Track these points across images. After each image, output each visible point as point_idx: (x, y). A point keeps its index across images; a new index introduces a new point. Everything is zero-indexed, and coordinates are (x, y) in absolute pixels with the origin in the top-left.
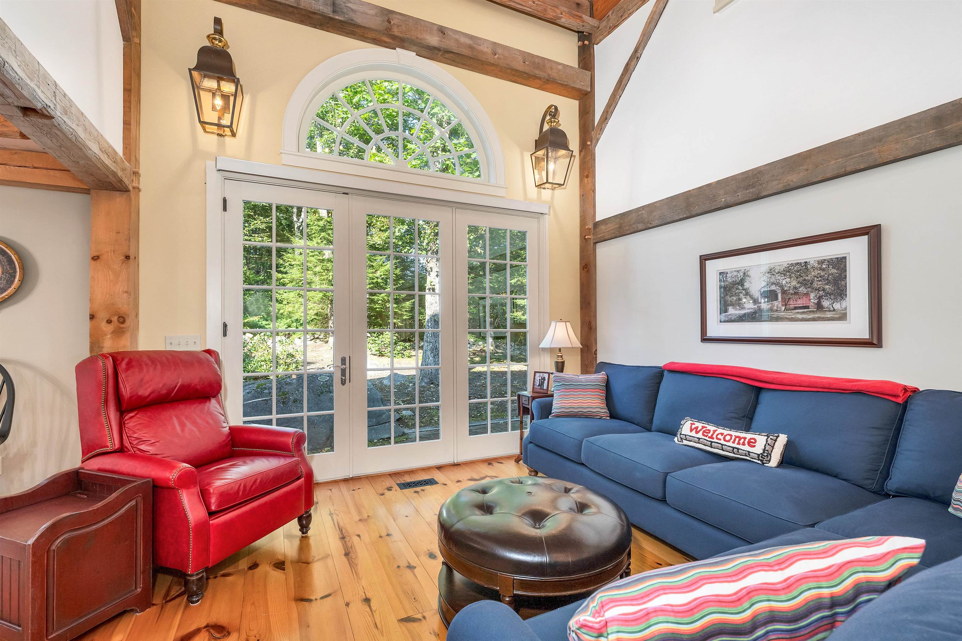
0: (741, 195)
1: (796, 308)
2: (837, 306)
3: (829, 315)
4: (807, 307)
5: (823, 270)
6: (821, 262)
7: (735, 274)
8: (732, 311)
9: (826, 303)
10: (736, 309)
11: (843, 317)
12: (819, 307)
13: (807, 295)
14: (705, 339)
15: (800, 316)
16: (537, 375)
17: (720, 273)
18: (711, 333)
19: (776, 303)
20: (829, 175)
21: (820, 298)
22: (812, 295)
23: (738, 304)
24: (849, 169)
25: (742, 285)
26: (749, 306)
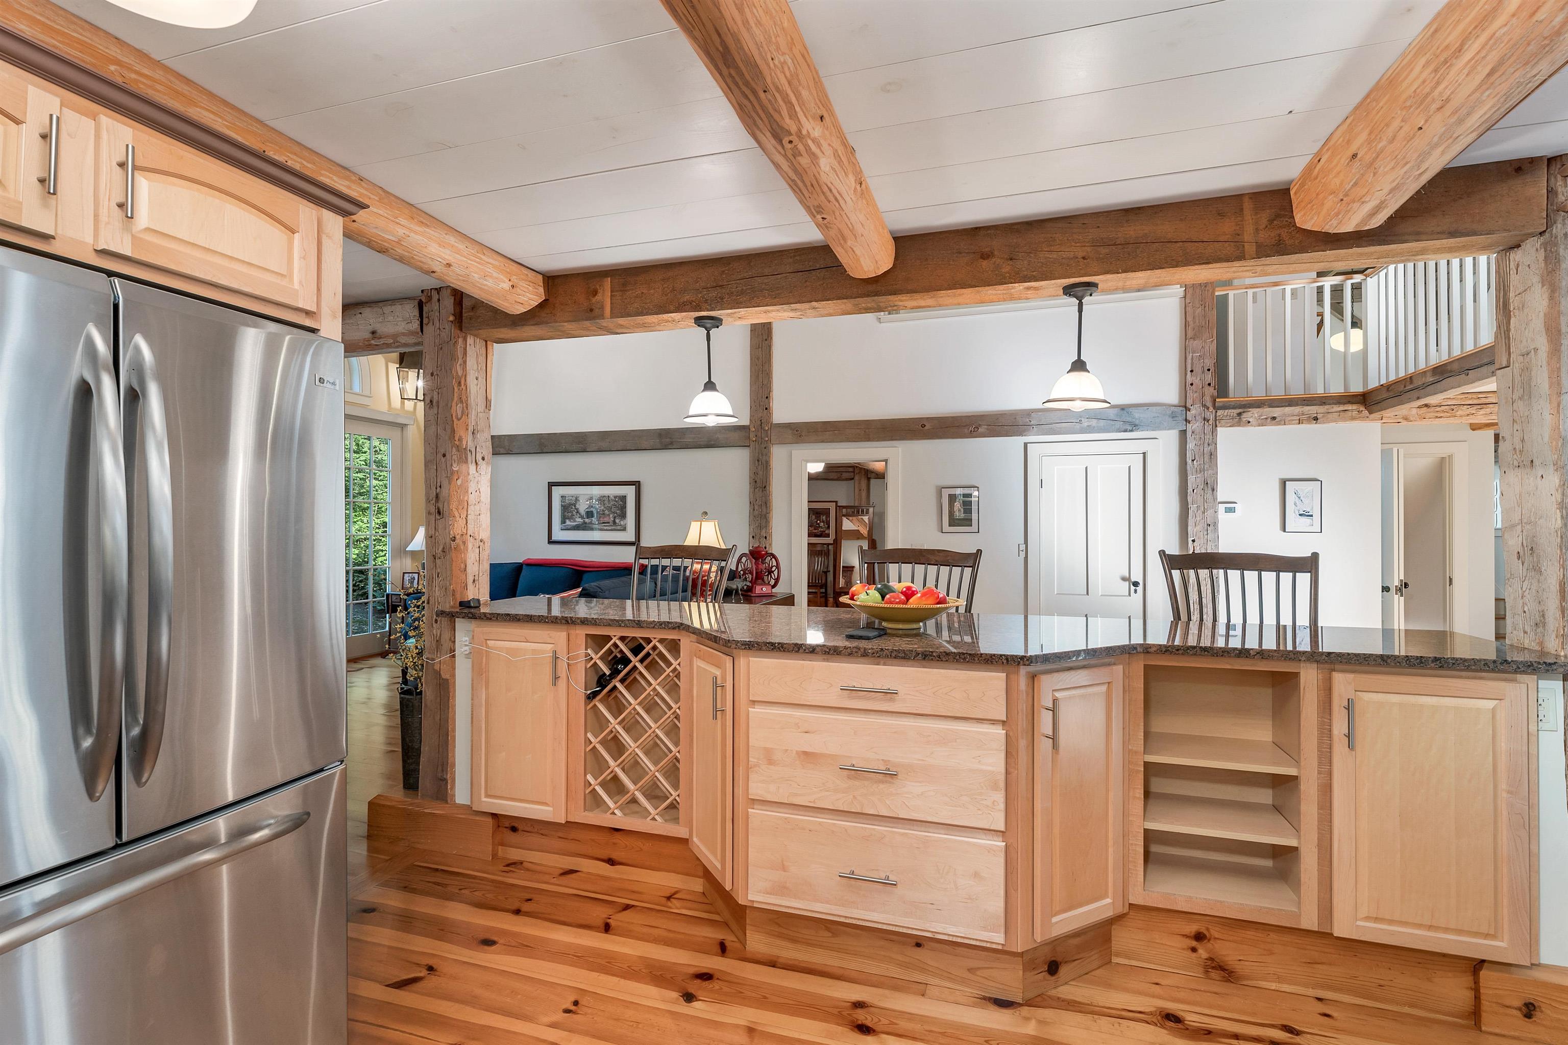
0: (575, 447)
1: (604, 523)
2: (622, 523)
3: (619, 528)
4: (609, 523)
5: (616, 502)
6: (615, 497)
7: (571, 498)
8: (568, 522)
9: (617, 521)
10: (571, 522)
11: (624, 529)
12: (614, 522)
13: (609, 515)
14: (551, 542)
15: (605, 528)
16: (406, 575)
17: (562, 497)
18: (554, 538)
19: (593, 519)
20: (620, 449)
21: (615, 518)
22: (611, 516)
23: (571, 518)
24: (628, 448)
25: (575, 506)
26: (579, 520)
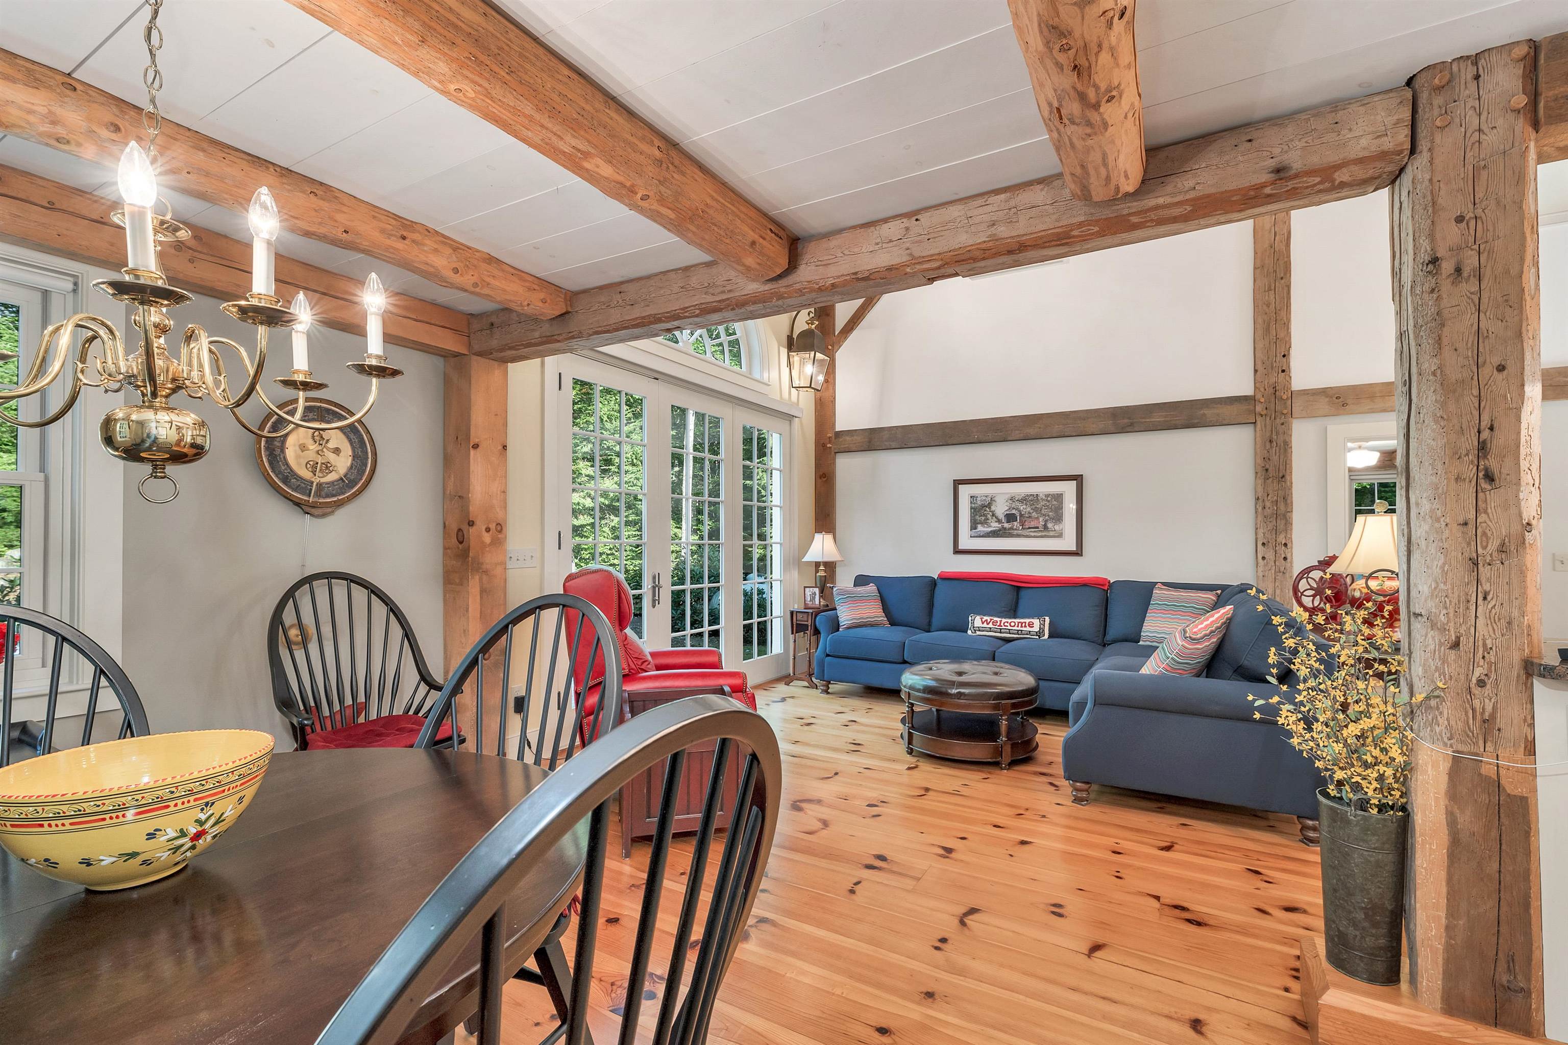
0: (990, 436)
1: (1029, 528)
2: (1057, 527)
3: (1051, 534)
4: (1038, 528)
5: (1049, 501)
6: (1047, 496)
7: (984, 498)
8: (980, 528)
9: (1050, 525)
10: (984, 527)
11: (1060, 535)
12: (1045, 527)
13: (1037, 518)
14: (957, 551)
15: (1033, 534)
16: (807, 590)
17: (971, 497)
18: (961, 547)
19: (1015, 523)
20: (1054, 435)
21: (1046, 521)
22: (1041, 519)
23: (985, 523)
24: (1066, 434)
25: (990, 508)
26: (995, 526)
